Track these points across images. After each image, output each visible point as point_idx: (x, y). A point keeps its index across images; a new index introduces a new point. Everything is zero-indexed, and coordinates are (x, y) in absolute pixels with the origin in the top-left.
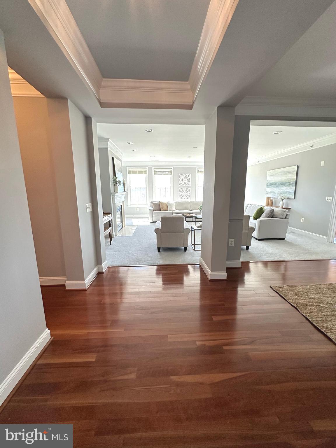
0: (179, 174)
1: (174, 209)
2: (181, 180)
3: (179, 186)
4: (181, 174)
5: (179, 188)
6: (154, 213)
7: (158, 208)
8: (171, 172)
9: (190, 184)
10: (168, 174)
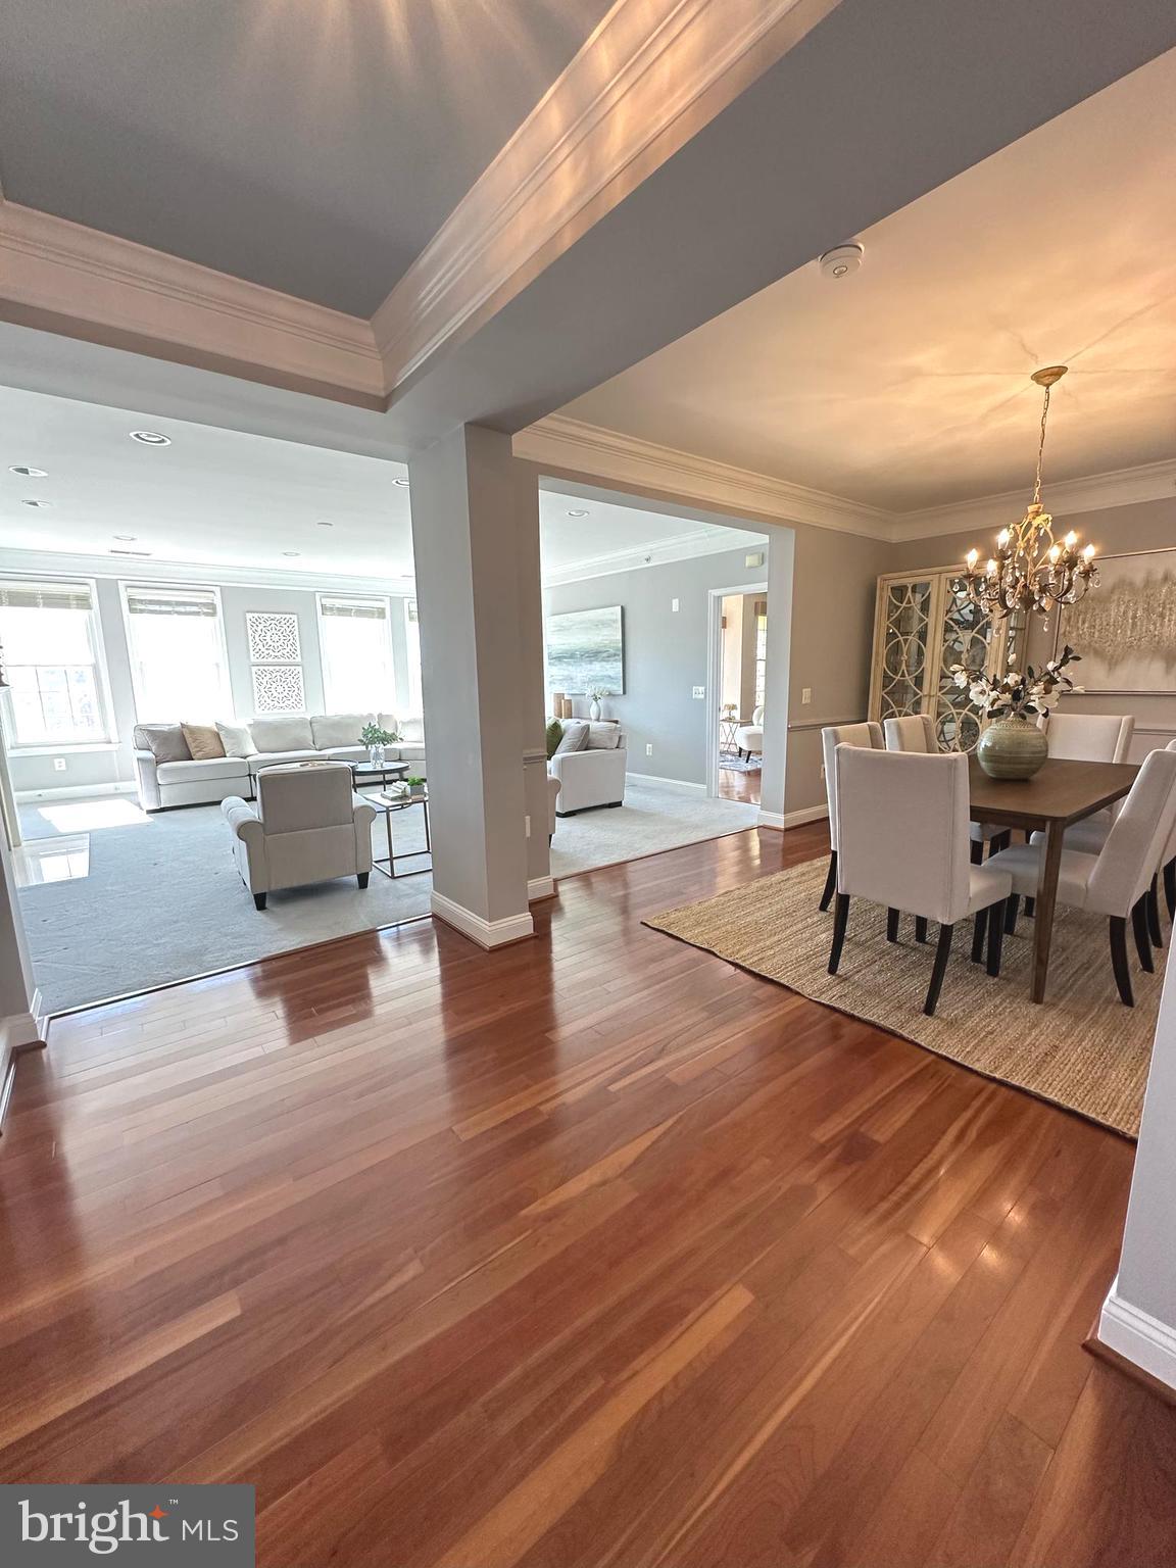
0: (249, 616)
1: (251, 749)
2: (257, 639)
3: (253, 660)
4: (256, 615)
5: (254, 669)
6: (165, 771)
7: (178, 750)
8: (212, 606)
9: (298, 652)
10: (198, 613)
